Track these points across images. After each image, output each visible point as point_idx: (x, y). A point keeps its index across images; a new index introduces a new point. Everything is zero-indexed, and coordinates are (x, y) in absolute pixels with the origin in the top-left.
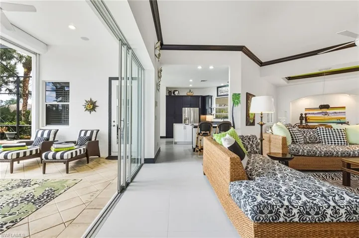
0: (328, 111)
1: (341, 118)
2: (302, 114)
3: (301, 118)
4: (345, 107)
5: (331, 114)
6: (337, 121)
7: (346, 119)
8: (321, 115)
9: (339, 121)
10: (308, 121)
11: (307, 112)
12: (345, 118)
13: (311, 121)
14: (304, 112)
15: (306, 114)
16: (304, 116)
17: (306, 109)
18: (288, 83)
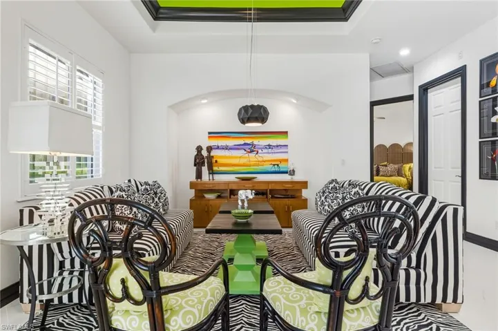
0: (256, 142)
1: (281, 161)
2: (199, 149)
3: (199, 161)
4: (286, 133)
5: (262, 149)
6: (273, 169)
7: (290, 163)
8: (241, 153)
9: (276, 169)
10: (215, 168)
11: (214, 142)
12: (286, 160)
13: (222, 169)
14: (205, 143)
15: (209, 149)
16: (205, 153)
17: (212, 134)
18: (154, 29)
